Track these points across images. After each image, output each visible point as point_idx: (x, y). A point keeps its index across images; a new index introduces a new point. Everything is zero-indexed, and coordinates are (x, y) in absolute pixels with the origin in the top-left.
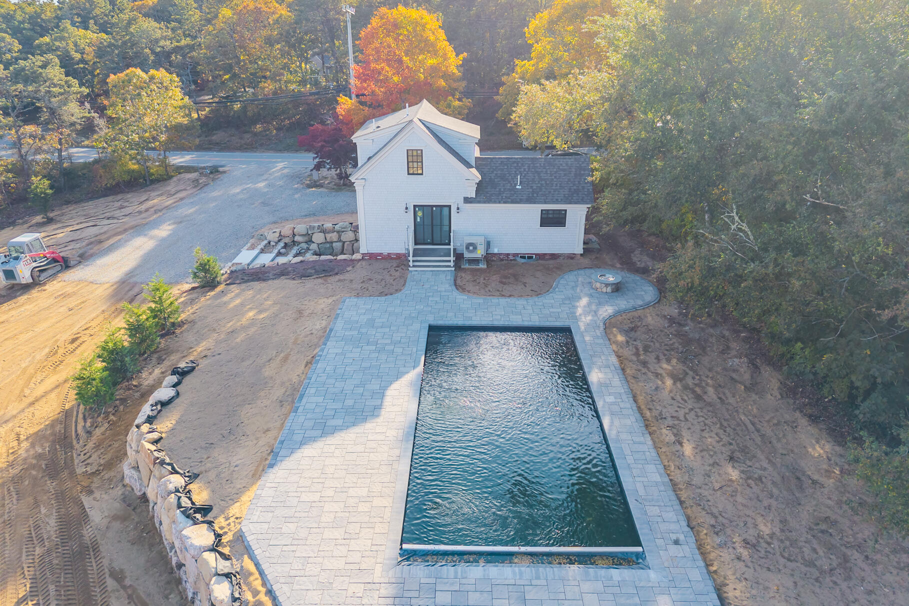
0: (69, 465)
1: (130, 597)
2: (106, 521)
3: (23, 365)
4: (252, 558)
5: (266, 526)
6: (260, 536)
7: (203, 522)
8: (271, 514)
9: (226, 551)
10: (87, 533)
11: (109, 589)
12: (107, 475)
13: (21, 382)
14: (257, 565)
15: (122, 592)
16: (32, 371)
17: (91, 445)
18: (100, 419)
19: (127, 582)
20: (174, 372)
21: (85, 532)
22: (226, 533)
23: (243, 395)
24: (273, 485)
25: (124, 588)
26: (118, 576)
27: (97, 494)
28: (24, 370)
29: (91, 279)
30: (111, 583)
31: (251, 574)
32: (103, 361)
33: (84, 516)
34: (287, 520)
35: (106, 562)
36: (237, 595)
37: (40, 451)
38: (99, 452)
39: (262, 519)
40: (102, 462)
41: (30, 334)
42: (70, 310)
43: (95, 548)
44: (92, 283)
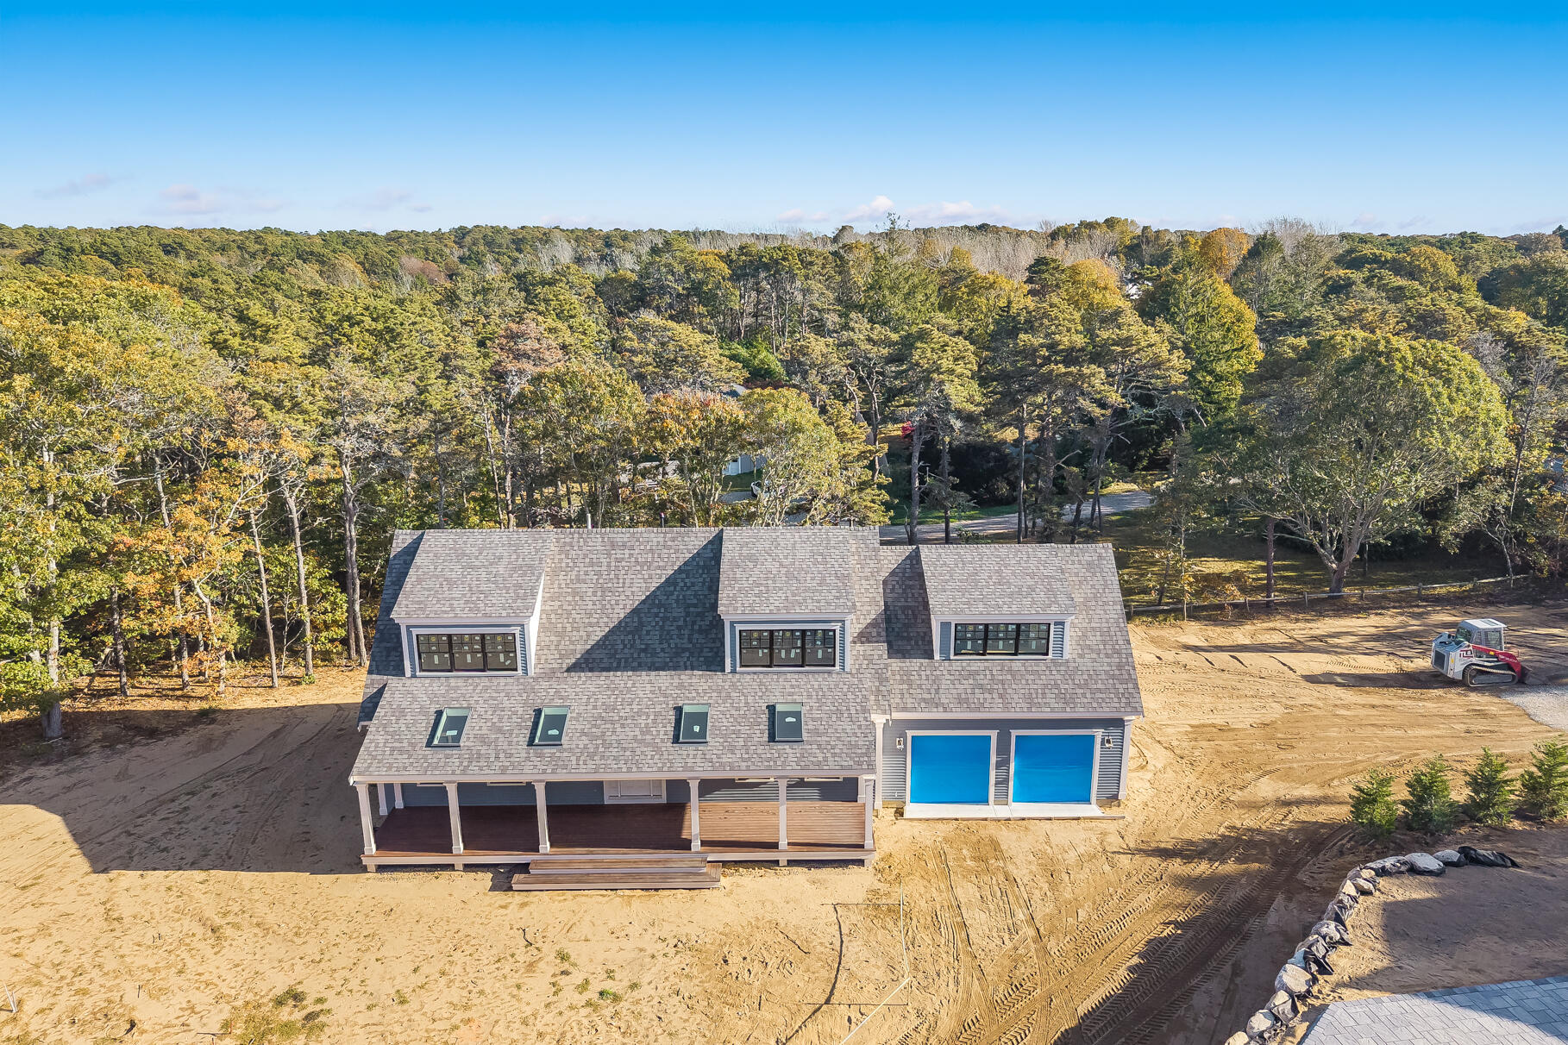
0: (1297, 866)
1: (1228, 990)
2: (1274, 928)
3: (1359, 758)
4: (1309, 1029)
5: (1352, 1023)
6: (1336, 1024)
7: (1312, 974)
8: (1369, 1021)
9: (1302, 1008)
10: (1254, 923)
11: (1222, 971)
12: (1316, 897)
13: (1340, 771)
14: (1305, 1036)
15: (1227, 982)
16: (1360, 768)
17: (1331, 864)
18: (1361, 849)
19: (1238, 980)
20: (1463, 851)
21: (1251, 921)
22: (1317, 998)
23: (1507, 926)
24: (1407, 1008)
25: (1232, 981)
26: (1237, 970)
27: (1292, 906)
28: (1357, 762)
29: (1531, 711)
30: (1227, 969)
31: (1294, 1036)
32: (1412, 794)
33: (1263, 911)
34: (1377, 1039)
35: (1240, 953)
36: (1266, 1035)
37: (1291, 838)
38: (1331, 875)
39: (1357, 1017)
40: (1325, 885)
41: (1400, 733)
42: (1468, 732)
43: (1245, 938)
44: (1529, 715)
